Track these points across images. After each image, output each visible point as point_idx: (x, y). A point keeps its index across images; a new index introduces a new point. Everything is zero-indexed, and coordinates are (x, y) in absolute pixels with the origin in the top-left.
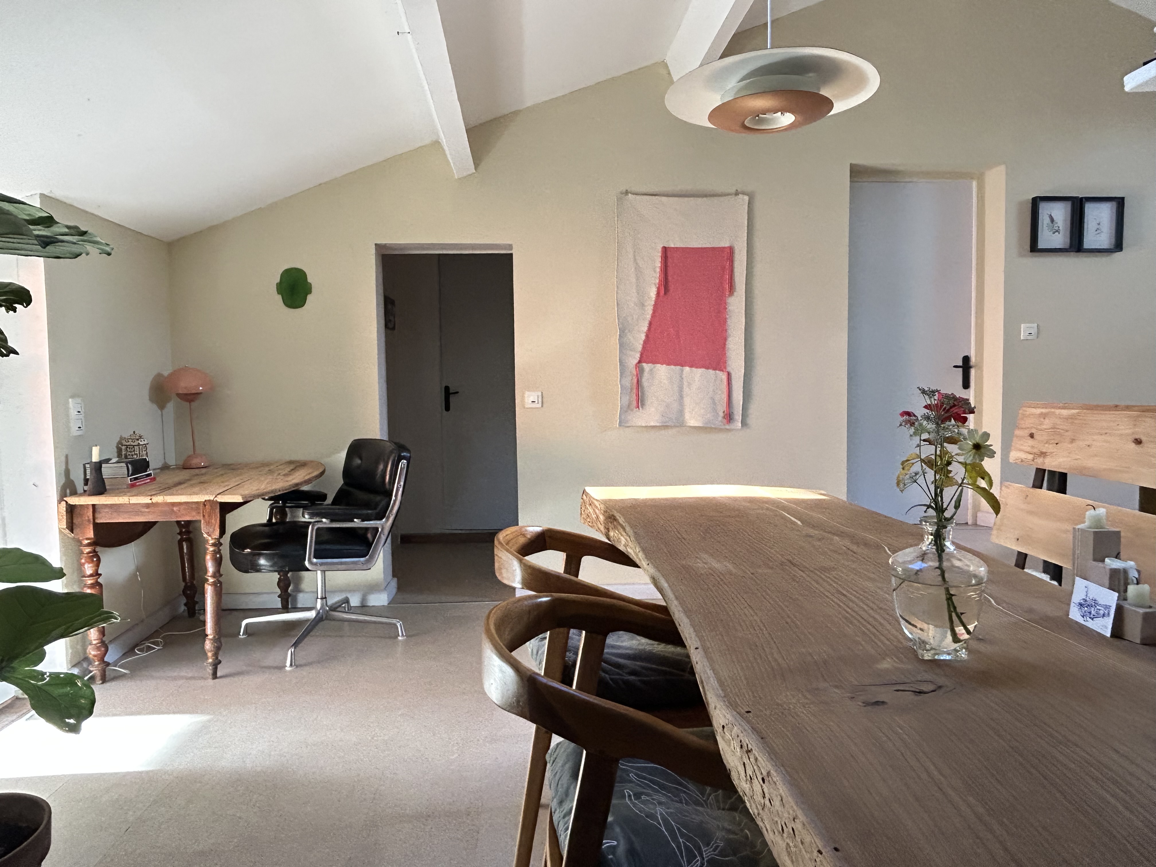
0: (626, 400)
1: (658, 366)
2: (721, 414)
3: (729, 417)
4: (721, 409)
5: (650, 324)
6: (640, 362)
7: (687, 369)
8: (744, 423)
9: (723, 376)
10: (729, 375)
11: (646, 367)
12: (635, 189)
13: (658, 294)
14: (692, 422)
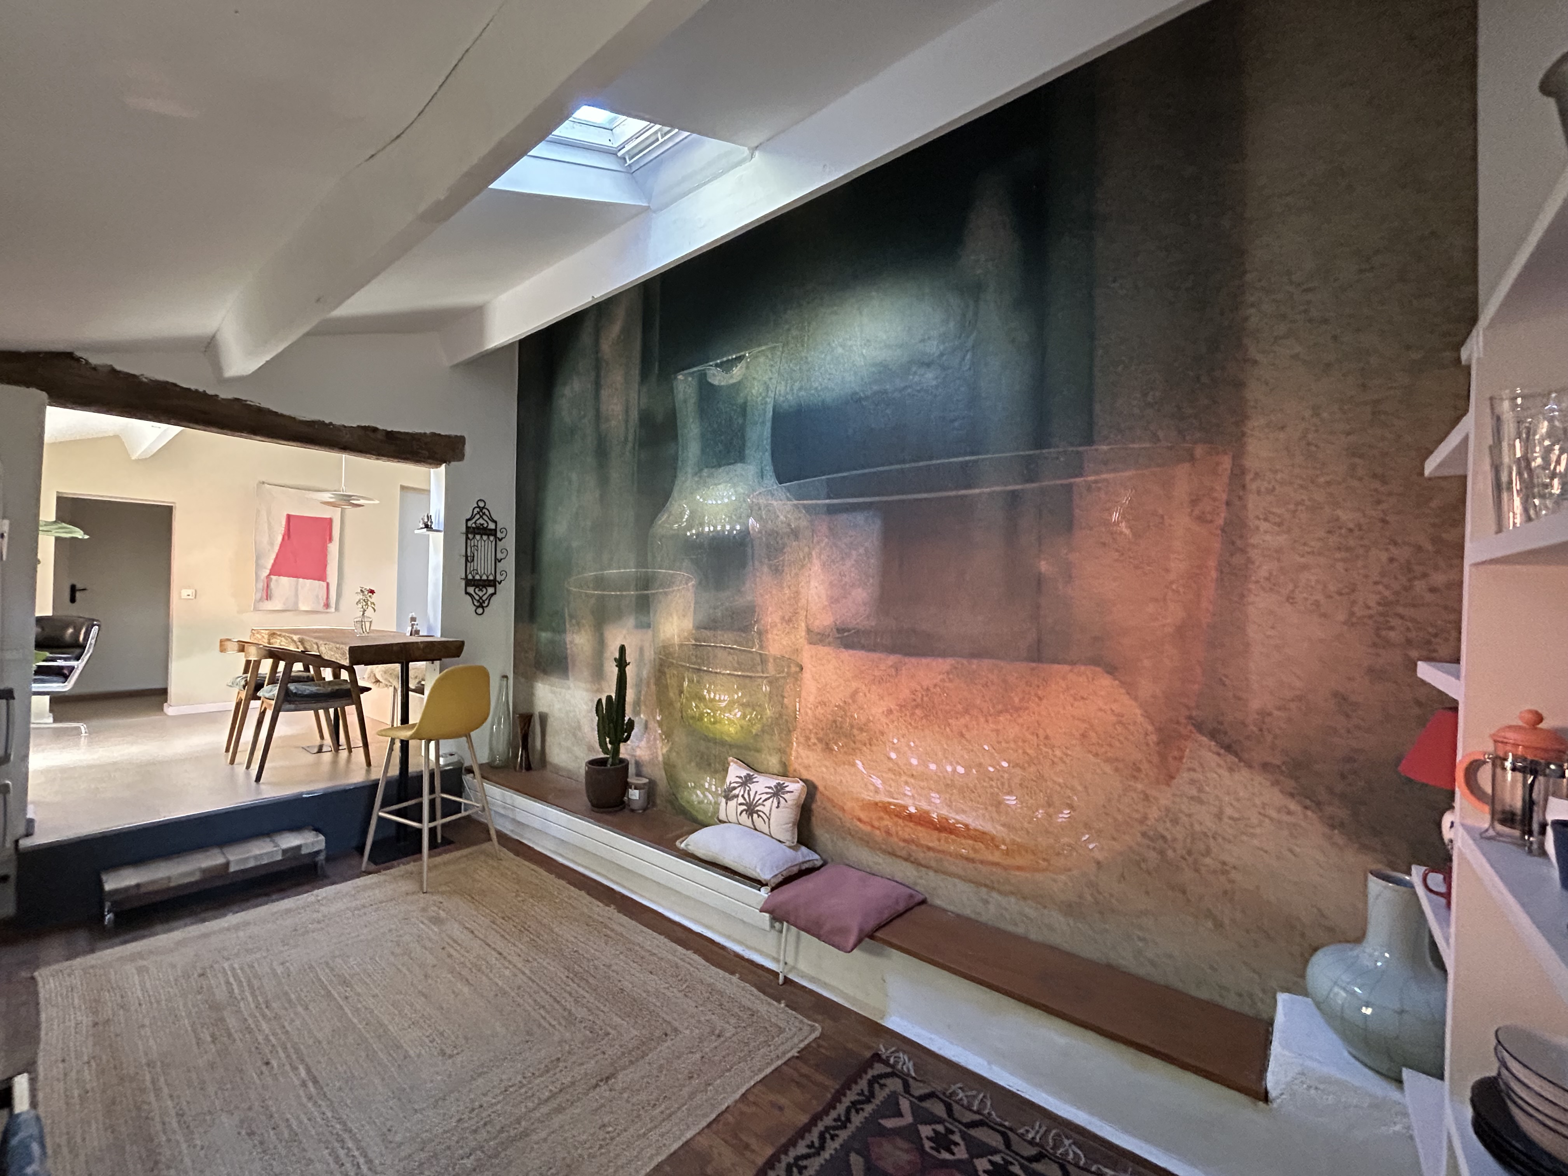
0: (259, 595)
1: (281, 577)
2: (322, 604)
3: (327, 605)
4: (322, 602)
5: (277, 555)
6: (270, 574)
7: (301, 580)
8: (337, 609)
9: (324, 584)
10: (328, 584)
11: (274, 578)
12: (271, 481)
13: (283, 539)
14: (303, 607)
